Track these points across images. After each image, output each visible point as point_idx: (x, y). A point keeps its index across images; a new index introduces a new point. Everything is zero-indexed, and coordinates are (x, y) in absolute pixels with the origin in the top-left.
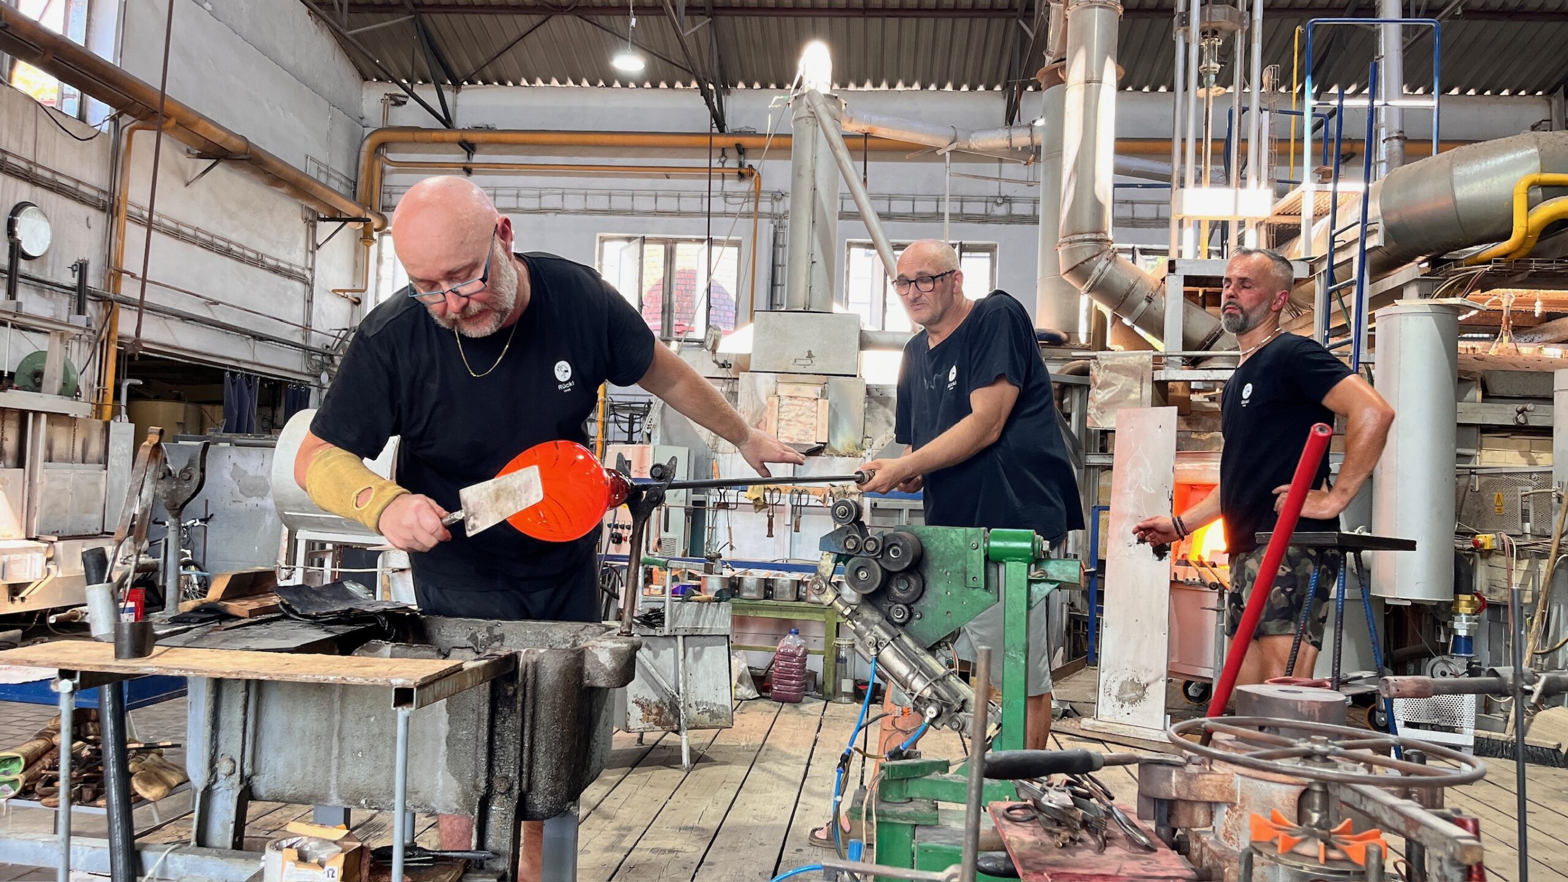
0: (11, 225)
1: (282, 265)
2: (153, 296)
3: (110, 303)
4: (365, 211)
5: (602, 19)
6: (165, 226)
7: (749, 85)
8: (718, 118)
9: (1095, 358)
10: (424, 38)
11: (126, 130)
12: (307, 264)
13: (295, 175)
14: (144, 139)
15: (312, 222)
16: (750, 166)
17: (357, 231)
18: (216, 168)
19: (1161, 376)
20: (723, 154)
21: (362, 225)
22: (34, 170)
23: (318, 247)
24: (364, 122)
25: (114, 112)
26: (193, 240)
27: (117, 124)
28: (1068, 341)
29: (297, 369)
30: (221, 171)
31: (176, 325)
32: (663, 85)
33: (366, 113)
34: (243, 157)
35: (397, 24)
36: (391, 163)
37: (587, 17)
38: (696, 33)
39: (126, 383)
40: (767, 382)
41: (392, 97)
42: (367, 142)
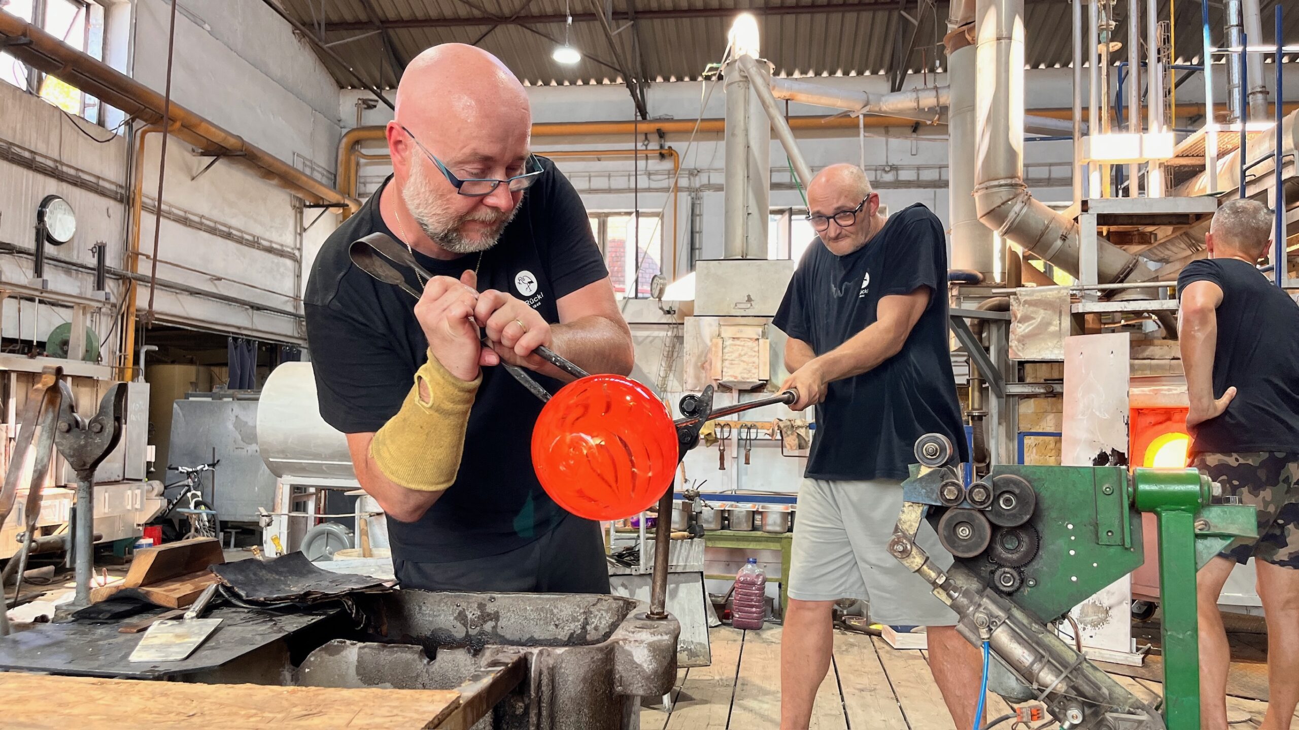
0: (41, 215)
1: (275, 246)
2: (163, 274)
3: (128, 281)
4: (344, 198)
5: (540, 26)
6: (174, 214)
7: (666, 79)
8: (641, 108)
9: (1015, 294)
10: (389, 49)
11: (139, 132)
12: (296, 245)
13: (284, 168)
14: (154, 139)
15: (299, 208)
16: (670, 148)
17: (337, 215)
18: (217, 163)
19: (1080, 308)
20: (646, 138)
21: (341, 211)
22: (60, 168)
23: (305, 230)
24: (342, 124)
25: (128, 117)
26: (199, 226)
27: (131, 128)
28: (984, 280)
29: (289, 334)
30: (221, 166)
31: (186, 299)
32: (593, 82)
33: (343, 116)
34: (239, 153)
35: (367, 37)
36: (365, 156)
37: (527, 25)
38: (620, 34)
39: (144, 349)
40: (710, 325)
41: (365, 101)
42: (344, 140)
